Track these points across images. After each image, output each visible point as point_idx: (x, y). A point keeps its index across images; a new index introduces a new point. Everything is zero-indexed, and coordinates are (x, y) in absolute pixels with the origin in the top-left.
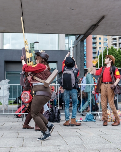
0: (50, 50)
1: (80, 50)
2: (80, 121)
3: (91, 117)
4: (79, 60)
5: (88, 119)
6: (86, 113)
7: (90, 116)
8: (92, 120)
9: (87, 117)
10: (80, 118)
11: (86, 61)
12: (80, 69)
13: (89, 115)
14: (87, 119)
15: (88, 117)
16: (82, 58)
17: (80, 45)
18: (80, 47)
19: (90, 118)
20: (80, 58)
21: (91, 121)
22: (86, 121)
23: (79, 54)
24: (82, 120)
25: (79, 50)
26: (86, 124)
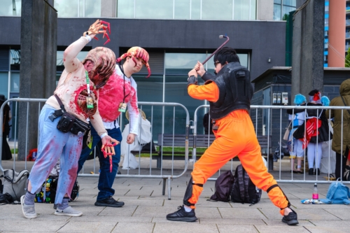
0: (233, 19)
1: (314, 19)
2: (312, 200)
3: (343, 193)
4: (311, 46)
5: (336, 197)
6: (329, 181)
7: (339, 190)
8: (345, 200)
9: (333, 193)
10: (314, 195)
11: (327, 49)
12: (313, 69)
13: (336, 186)
14: (333, 198)
15: (335, 192)
16: (319, 39)
17: (314, 7)
18: (314, 11)
19: (340, 196)
20: (314, 41)
21: (344, 203)
22: (330, 203)
23: (311, 30)
24: (317, 198)
25: (310, 20)
26: (329, 210)
